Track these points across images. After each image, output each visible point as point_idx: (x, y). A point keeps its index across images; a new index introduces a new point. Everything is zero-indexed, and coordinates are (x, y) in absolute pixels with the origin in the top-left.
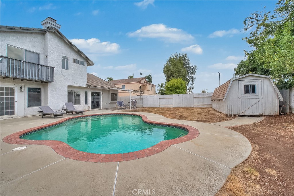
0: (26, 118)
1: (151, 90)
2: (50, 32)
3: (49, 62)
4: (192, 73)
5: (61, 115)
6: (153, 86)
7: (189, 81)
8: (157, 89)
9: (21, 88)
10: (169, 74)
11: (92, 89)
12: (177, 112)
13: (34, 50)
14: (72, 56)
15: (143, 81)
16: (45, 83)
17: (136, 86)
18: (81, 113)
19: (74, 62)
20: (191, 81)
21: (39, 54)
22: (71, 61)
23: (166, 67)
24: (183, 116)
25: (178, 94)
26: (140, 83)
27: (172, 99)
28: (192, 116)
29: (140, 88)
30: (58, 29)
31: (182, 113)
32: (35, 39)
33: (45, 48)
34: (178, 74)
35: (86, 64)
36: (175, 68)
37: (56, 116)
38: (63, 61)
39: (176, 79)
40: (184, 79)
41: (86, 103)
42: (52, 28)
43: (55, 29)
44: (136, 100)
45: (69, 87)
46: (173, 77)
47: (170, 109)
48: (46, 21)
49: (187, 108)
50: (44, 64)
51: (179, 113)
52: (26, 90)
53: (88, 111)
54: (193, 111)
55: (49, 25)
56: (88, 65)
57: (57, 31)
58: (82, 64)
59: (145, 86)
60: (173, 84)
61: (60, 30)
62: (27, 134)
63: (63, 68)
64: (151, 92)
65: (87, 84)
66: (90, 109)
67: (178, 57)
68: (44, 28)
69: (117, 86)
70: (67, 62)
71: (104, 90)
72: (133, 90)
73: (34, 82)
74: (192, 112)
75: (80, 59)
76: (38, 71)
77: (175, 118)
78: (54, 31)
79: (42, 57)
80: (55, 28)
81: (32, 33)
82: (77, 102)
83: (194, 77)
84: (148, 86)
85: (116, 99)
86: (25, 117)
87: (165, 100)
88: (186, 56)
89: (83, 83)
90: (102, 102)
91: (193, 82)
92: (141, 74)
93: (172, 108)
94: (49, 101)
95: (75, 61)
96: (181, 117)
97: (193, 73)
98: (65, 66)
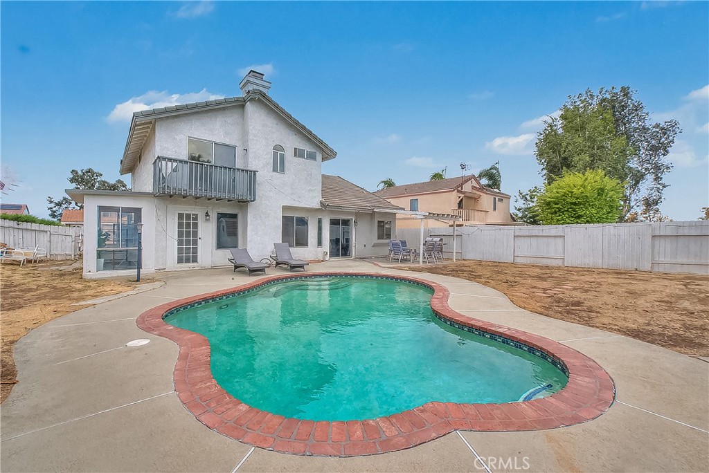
0: (215, 270)
1: (495, 209)
2: (252, 100)
3: (250, 160)
4: (655, 149)
5: (262, 270)
6: (504, 198)
7: (638, 178)
8: (515, 205)
9: (207, 214)
10: (557, 159)
11: (332, 212)
12: (570, 286)
13: (227, 141)
14: (291, 142)
15: (467, 187)
16: (243, 204)
17: (447, 202)
18: (301, 266)
19: (295, 155)
20: (650, 178)
21: (234, 148)
22: (289, 154)
23: (545, 140)
24: (587, 303)
25: (588, 222)
26: (458, 191)
27: (560, 241)
28: (624, 308)
29: (460, 205)
30: (264, 90)
31: (586, 291)
32: (229, 120)
33: (244, 133)
34: (592, 156)
35: (319, 156)
36: (580, 140)
37: (253, 272)
38: (275, 154)
39: (581, 175)
40: (619, 172)
41: (320, 243)
42: (255, 92)
43: (261, 93)
44: (441, 240)
45: (285, 208)
46: (568, 166)
47: (548, 271)
48: (245, 80)
49: (619, 273)
50: (242, 168)
51: (575, 289)
52: (214, 216)
53: (322, 261)
54: (639, 287)
55: (250, 87)
56: (323, 159)
57: (264, 95)
58: (312, 157)
59: (476, 199)
60: (565, 191)
61: (269, 94)
62: (185, 308)
63: (275, 170)
64: (495, 217)
65: (321, 202)
66: (327, 258)
67: (595, 101)
68: (242, 94)
69: (394, 202)
70: (282, 157)
71: (359, 214)
72: (430, 213)
73: (227, 202)
74: (632, 293)
75: (307, 148)
76: (234, 181)
77: (546, 311)
78: (257, 96)
79: (239, 151)
80: (260, 91)
81: (224, 109)
82: (302, 242)
83: (664, 160)
84: (486, 200)
85: (389, 236)
86: (212, 268)
87: (534, 241)
88: (626, 95)
89: (312, 199)
90: (354, 242)
91: (657, 179)
92: (463, 166)
93: (559, 268)
94: (248, 239)
95: (298, 153)
96: (572, 310)
97: (661, 148)
98: (279, 164)
